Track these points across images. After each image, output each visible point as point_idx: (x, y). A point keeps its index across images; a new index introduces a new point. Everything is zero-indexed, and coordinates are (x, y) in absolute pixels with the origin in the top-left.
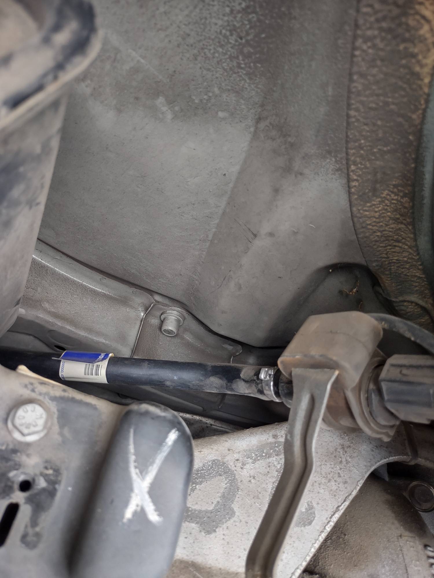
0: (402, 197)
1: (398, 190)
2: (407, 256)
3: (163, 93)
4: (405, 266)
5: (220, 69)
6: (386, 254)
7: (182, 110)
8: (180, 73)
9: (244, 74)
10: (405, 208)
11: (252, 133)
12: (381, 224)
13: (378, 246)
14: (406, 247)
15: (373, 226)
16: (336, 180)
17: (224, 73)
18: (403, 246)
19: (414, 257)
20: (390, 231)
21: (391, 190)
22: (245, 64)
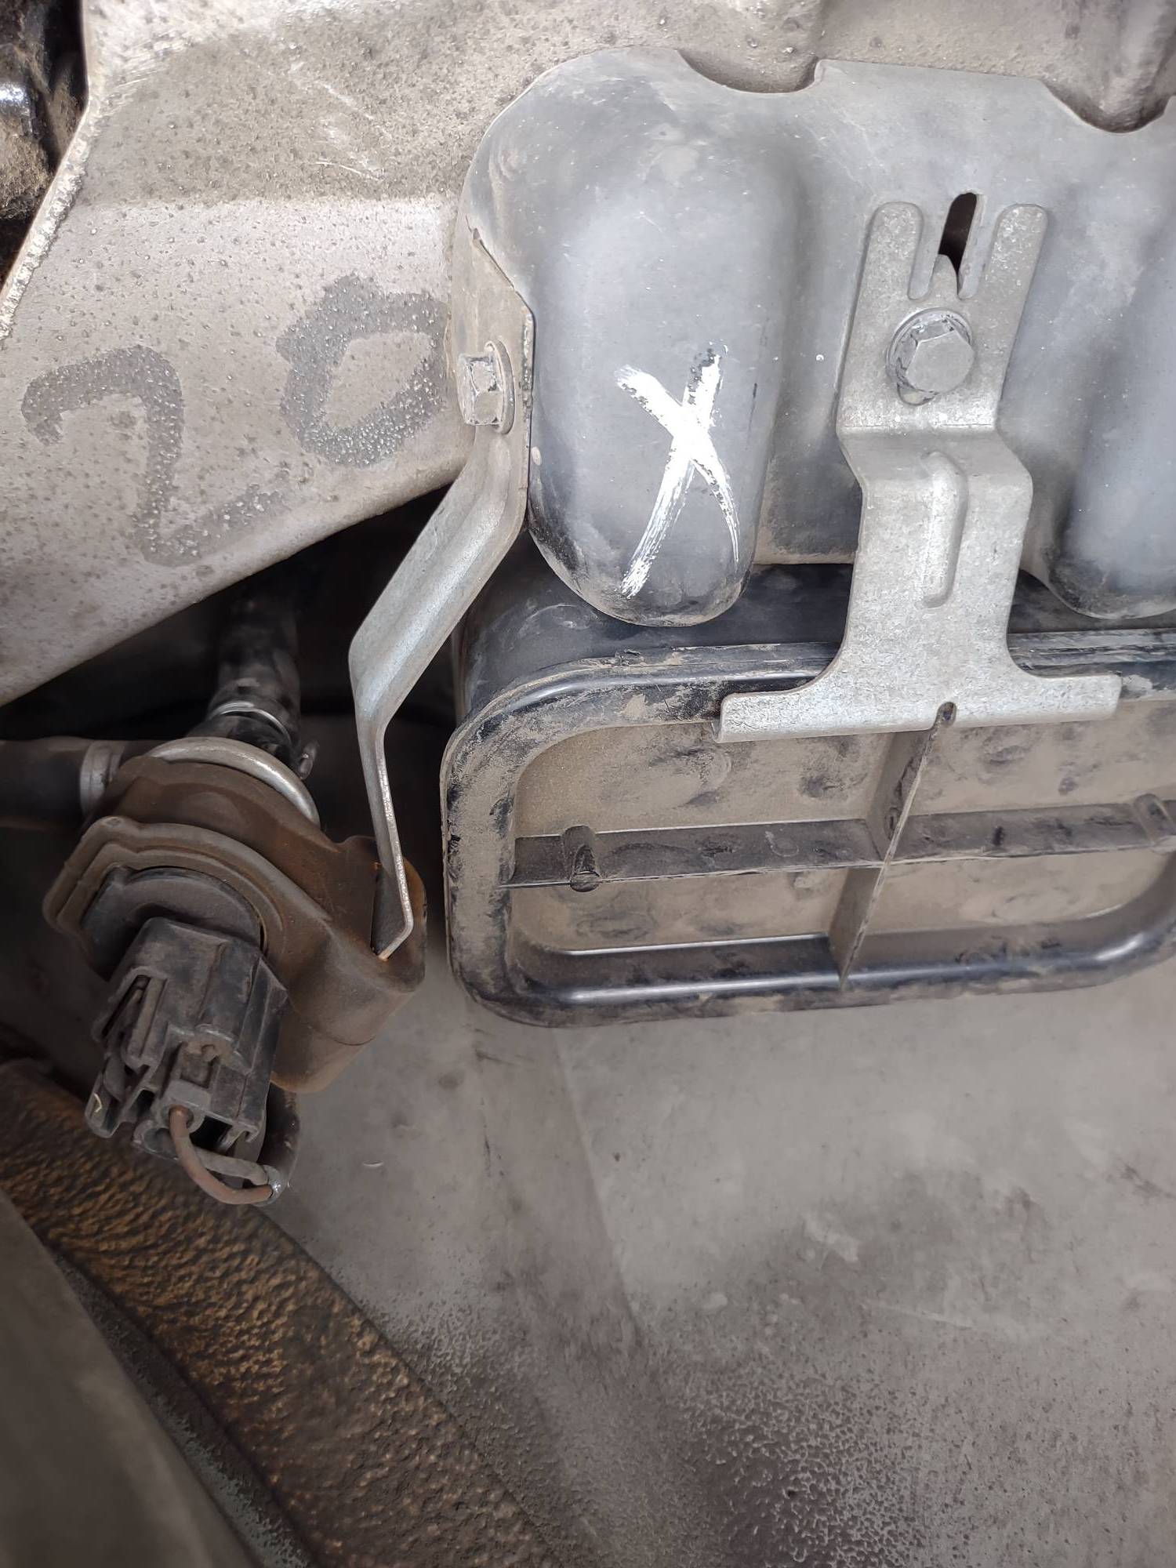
0: (229, 1379)
1: (255, 1392)
2: (80, 1221)
3: (856, 1272)
4: (60, 1189)
5: (787, 1401)
6: (136, 1197)
7: (799, 1257)
8: (854, 1337)
9: (735, 1421)
10: (200, 1355)
11: (629, 1298)
12: (218, 1273)
13: (171, 1205)
14: (104, 1247)
15: (231, 1256)
16: (411, 1323)
17: (775, 1396)
18: (113, 1245)
19: (60, 1230)
20: (181, 1266)
21: (270, 1382)
22: (747, 1445)
